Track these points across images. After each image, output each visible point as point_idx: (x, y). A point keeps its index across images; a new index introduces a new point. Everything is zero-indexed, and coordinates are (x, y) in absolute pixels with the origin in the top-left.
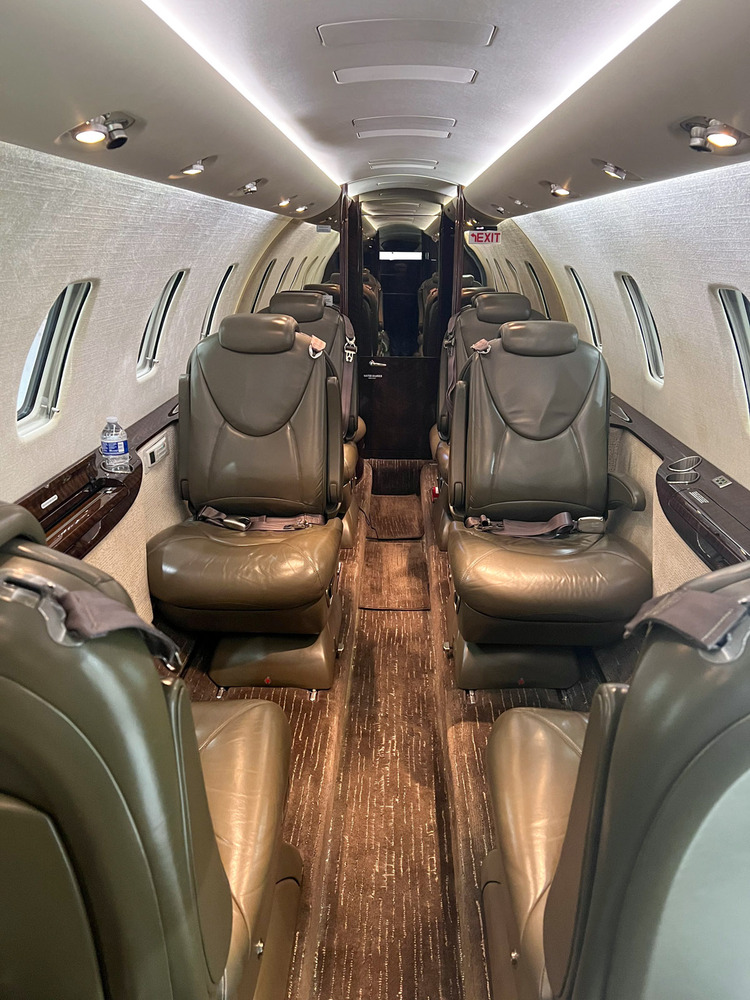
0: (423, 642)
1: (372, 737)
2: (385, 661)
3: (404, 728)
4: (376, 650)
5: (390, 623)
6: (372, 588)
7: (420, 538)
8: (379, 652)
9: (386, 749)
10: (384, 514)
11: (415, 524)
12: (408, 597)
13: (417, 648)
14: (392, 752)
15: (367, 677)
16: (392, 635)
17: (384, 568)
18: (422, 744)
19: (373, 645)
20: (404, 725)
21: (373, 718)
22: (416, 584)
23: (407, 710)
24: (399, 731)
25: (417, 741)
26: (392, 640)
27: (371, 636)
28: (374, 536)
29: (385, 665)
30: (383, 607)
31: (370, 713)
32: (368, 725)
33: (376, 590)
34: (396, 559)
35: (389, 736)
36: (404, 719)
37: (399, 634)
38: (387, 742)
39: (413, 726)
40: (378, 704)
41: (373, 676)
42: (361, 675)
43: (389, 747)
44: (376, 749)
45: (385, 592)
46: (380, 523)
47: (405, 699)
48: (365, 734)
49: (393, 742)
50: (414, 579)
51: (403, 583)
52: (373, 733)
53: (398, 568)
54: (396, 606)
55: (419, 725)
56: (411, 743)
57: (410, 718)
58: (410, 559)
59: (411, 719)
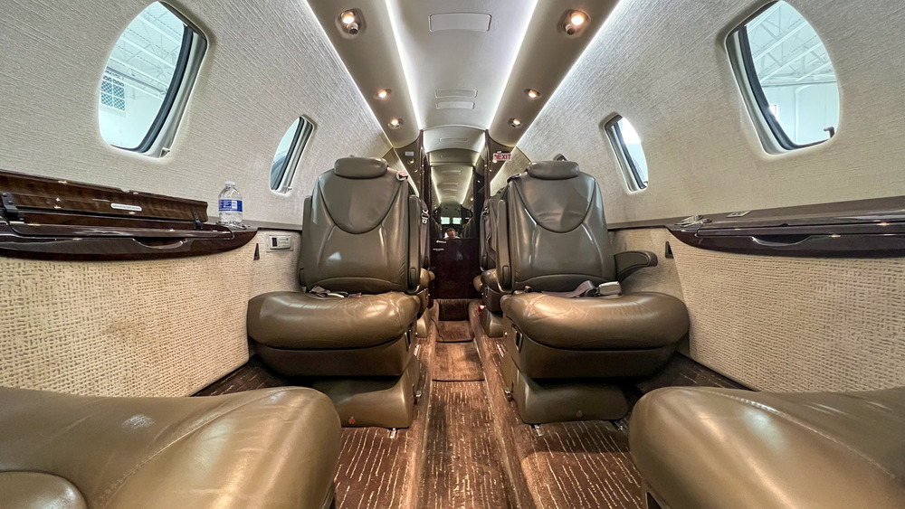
0: (482, 401)
1: (447, 477)
2: (454, 415)
3: (475, 468)
4: (447, 408)
5: (455, 389)
6: (442, 368)
7: (471, 341)
8: (449, 409)
9: (461, 489)
10: (447, 329)
11: (468, 334)
12: (468, 372)
13: (478, 405)
14: (466, 491)
15: (440, 427)
16: (458, 396)
17: (449, 357)
18: (493, 482)
19: (444, 404)
20: (474, 465)
21: (447, 461)
22: (471, 364)
23: (476, 453)
24: (471, 471)
25: (488, 479)
26: (457, 400)
27: (443, 397)
28: (441, 340)
29: (455, 417)
30: (450, 379)
31: (444, 456)
32: (443, 466)
33: (444, 369)
34: (457, 352)
35: (462, 475)
36: (474, 460)
37: (464, 397)
38: (461, 481)
39: (483, 466)
40: (450, 448)
41: (445, 426)
42: (436, 425)
43: (463, 487)
44: (451, 488)
45: (450, 370)
46: (444, 334)
47: (473, 443)
48: (441, 475)
49: (466, 481)
50: (470, 362)
51: (463, 365)
52: (447, 474)
53: (458, 357)
54: (459, 379)
55: (487, 465)
56: (483, 482)
57: (479, 459)
58: (466, 351)
59: (481, 460)
